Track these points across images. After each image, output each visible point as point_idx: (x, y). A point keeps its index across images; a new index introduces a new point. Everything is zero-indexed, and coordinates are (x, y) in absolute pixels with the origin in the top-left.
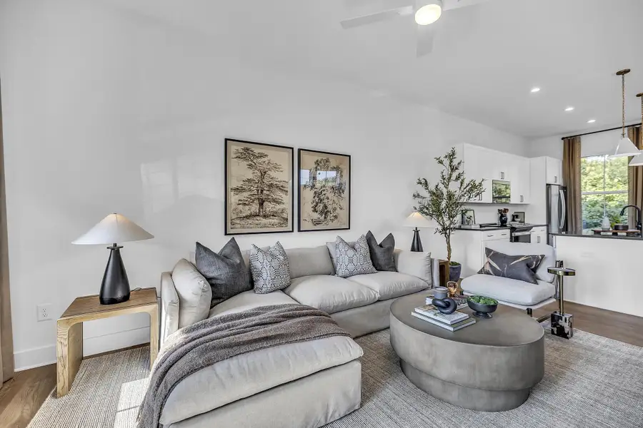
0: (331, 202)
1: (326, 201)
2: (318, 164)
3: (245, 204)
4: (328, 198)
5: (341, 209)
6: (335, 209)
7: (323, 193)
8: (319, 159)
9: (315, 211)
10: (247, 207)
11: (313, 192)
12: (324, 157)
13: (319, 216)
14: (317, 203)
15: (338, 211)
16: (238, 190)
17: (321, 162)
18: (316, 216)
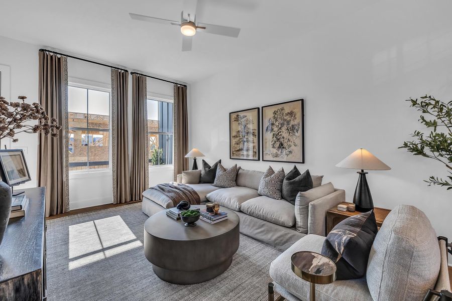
0: (286, 141)
1: (282, 140)
2: (276, 114)
3: (237, 144)
4: (283, 138)
5: (295, 145)
6: (290, 146)
7: (280, 134)
8: (276, 110)
9: (273, 147)
10: (238, 145)
11: (272, 134)
12: (280, 107)
13: (277, 151)
14: (275, 142)
15: (293, 147)
16: (235, 137)
17: (277, 112)
18: (275, 151)
